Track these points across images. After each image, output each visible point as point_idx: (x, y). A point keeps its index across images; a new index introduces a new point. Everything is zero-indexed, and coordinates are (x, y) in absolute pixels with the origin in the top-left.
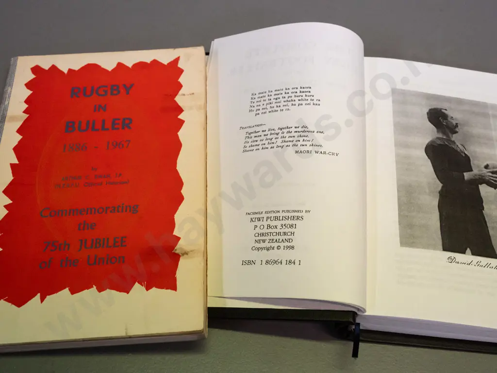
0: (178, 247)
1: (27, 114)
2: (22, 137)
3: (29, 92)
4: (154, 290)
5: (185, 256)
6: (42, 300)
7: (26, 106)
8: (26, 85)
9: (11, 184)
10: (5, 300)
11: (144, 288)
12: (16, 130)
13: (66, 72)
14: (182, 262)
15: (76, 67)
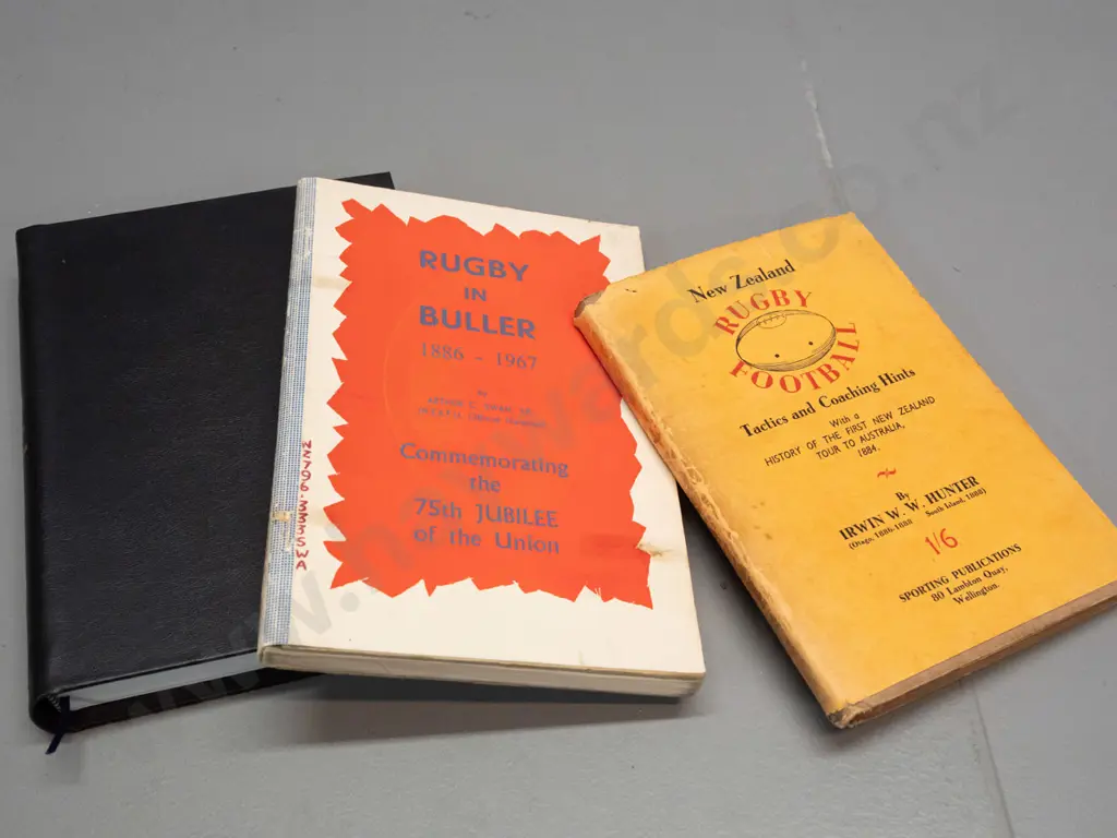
0: (642, 541)
1: (349, 279)
2: (345, 317)
3: (346, 244)
4: (615, 602)
5: (658, 556)
6: (430, 590)
7: (344, 266)
8: (337, 228)
9: (339, 391)
10: (365, 582)
11: (598, 598)
12: (334, 303)
13: (406, 221)
14: (654, 565)
15: (425, 217)
